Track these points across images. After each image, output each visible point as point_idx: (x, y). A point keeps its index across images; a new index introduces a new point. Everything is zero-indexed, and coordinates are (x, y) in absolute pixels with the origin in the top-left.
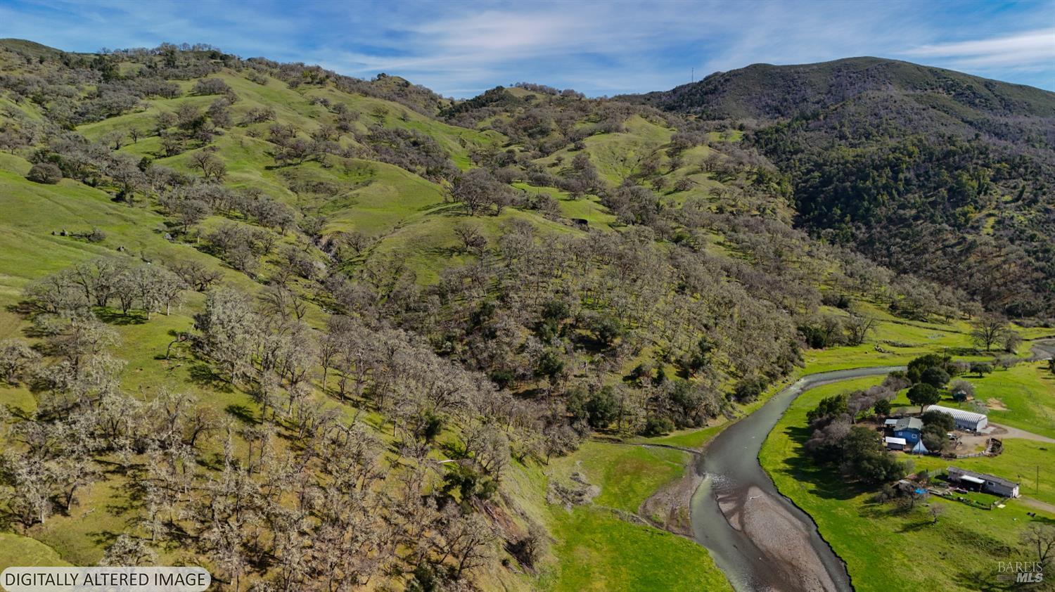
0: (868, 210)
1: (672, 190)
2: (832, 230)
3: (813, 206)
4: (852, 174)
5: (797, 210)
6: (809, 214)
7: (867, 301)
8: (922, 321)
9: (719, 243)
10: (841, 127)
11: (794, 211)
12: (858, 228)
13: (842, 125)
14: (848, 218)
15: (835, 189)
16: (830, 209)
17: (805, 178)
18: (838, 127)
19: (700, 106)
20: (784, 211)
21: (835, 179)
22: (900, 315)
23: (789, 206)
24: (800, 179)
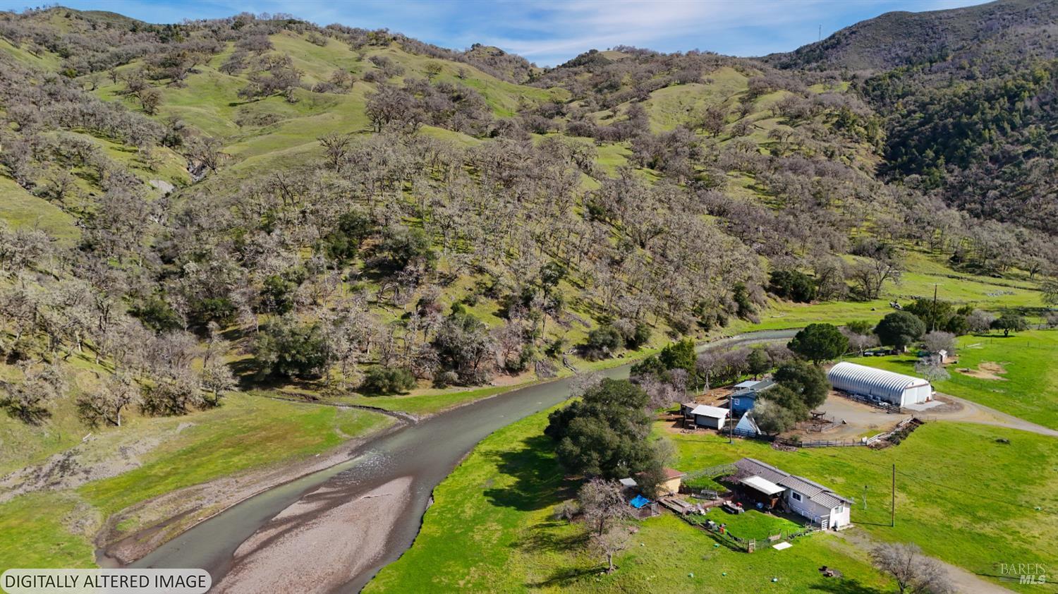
0: (969, 149)
1: (728, 136)
2: (917, 176)
3: (904, 150)
4: (958, 108)
5: (884, 158)
6: (896, 160)
7: (920, 251)
8: (994, 276)
9: (750, 187)
10: (971, 67)
11: (880, 159)
12: (951, 172)
13: (972, 64)
14: (941, 161)
15: (934, 129)
16: (921, 152)
17: (903, 121)
18: (967, 66)
19: (817, 62)
20: (866, 157)
21: (936, 116)
22: (964, 269)
23: (874, 153)
24: (899, 122)
